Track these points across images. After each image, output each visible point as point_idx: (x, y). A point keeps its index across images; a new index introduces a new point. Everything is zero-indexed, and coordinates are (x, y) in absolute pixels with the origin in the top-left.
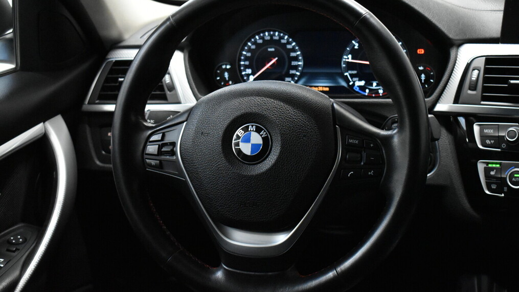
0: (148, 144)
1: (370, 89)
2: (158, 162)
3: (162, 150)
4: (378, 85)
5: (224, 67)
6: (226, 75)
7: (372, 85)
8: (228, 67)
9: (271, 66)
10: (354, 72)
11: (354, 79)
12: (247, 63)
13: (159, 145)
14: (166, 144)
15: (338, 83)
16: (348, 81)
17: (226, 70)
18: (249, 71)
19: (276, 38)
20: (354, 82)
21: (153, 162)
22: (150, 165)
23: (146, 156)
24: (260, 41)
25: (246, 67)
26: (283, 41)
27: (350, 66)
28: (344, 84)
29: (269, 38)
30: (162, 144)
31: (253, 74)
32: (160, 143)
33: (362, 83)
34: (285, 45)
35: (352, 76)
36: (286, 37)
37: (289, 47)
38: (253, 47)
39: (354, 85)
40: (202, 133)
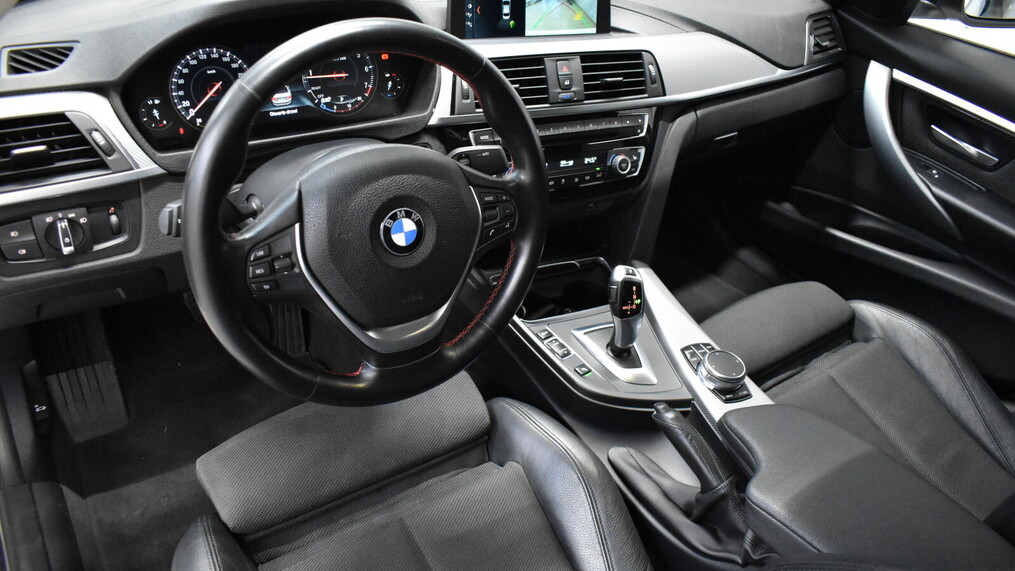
1: (337, 105)
4: (345, 99)
5: (150, 102)
6: (156, 113)
7: (339, 100)
8: (157, 102)
9: (215, 93)
10: (318, 88)
11: (319, 96)
12: (181, 93)
15: (302, 103)
16: (313, 100)
17: (154, 106)
18: (186, 103)
19: (216, 56)
20: (320, 99)
24: (194, 62)
25: (181, 99)
26: (225, 59)
27: (312, 83)
28: (308, 103)
29: (205, 57)
31: (193, 106)
33: (328, 99)
34: (228, 63)
35: (316, 92)
36: (228, 54)
37: (234, 66)
38: (185, 71)
39: (320, 102)
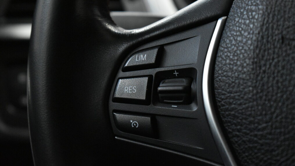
0: (121, 74)
2: (148, 119)
3: (159, 89)
13: (150, 77)
14: (169, 75)
21: (134, 121)
22: (126, 128)
23: (113, 105)
30: (158, 74)
32: (153, 72)
40: (283, 38)
